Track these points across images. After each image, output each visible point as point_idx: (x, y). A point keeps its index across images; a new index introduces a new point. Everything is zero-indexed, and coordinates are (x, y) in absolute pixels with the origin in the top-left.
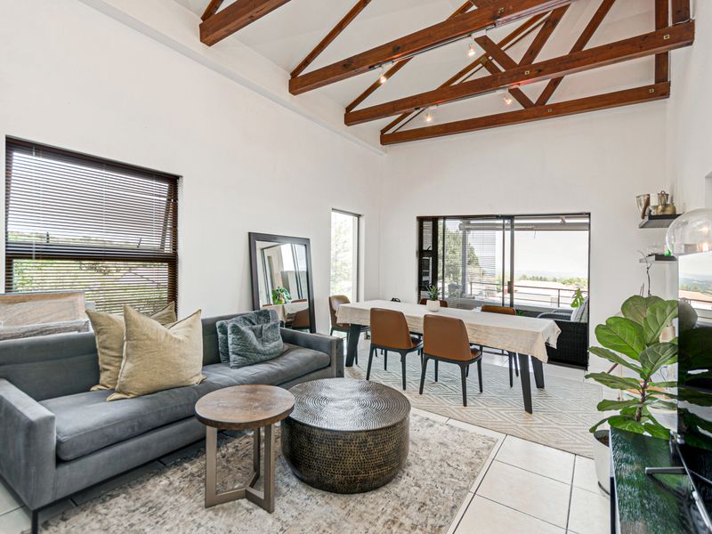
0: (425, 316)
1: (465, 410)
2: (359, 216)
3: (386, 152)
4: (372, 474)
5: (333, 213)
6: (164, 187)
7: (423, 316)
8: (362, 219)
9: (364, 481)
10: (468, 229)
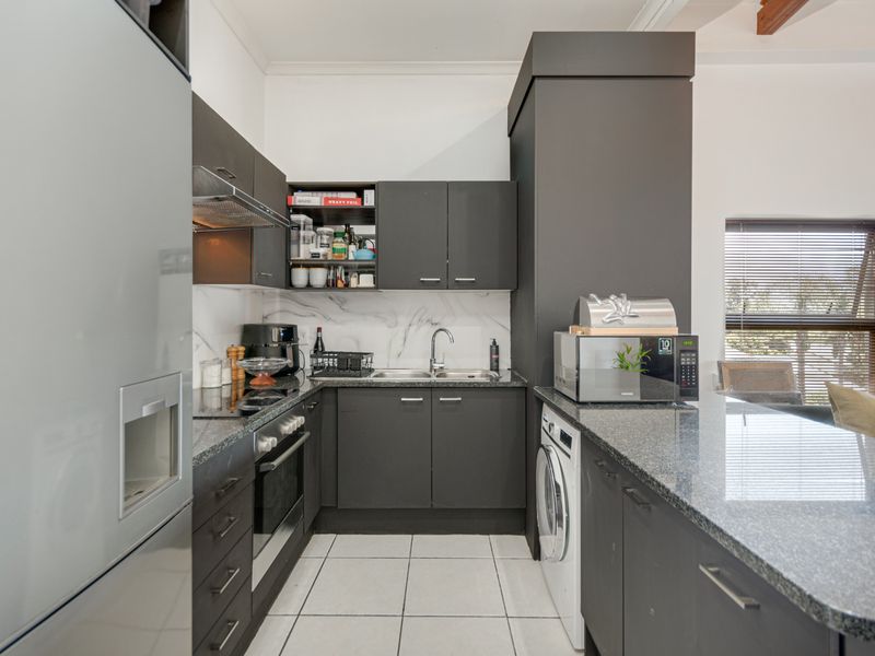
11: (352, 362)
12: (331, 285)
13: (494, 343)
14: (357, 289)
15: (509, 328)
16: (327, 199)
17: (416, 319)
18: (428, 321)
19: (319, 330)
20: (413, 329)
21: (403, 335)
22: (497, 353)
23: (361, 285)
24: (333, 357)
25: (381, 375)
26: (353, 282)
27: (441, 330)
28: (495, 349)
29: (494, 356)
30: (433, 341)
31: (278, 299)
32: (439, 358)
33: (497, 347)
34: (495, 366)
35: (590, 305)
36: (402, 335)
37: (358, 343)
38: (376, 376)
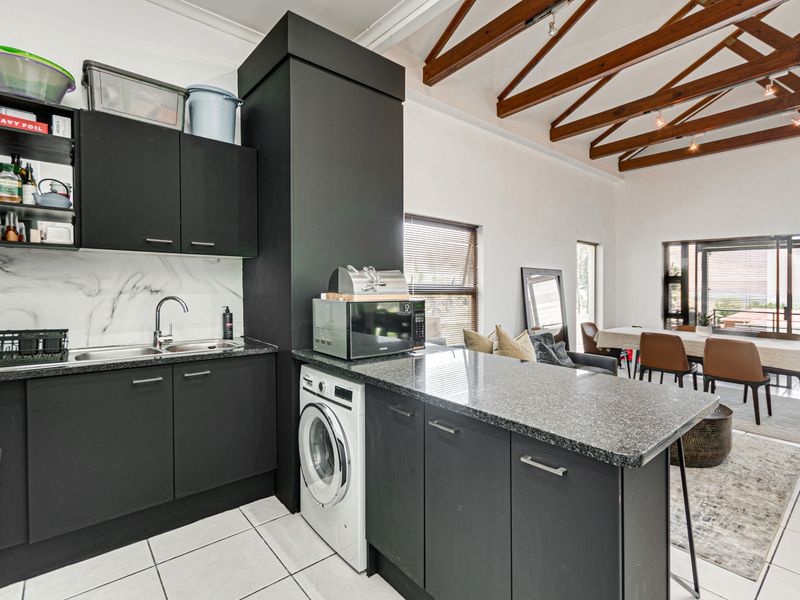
0: (707, 340)
1: (759, 427)
2: (596, 245)
3: (623, 178)
4: (710, 453)
5: (579, 245)
6: (466, 234)
7: (704, 340)
8: (600, 249)
9: (704, 457)
10: (710, 250)
13: (227, 310)
14: (42, 245)
15: (241, 295)
17: (130, 285)
18: (146, 288)
20: (124, 297)
21: (110, 305)
22: (231, 321)
23: (49, 240)
24: (13, 339)
25: (85, 356)
26: (35, 237)
27: (167, 299)
28: (228, 317)
29: (228, 325)
30: (158, 310)
32: (165, 330)
33: (231, 315)
34: (228, 334)
35: (350, 274)
36: (108, 305)
38: (77, 358)
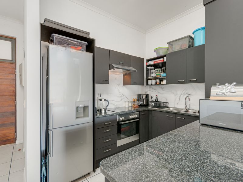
11: (158, 104)
12: (156, 84)
16: (155, 62)
17: (183, 93)
18: (187, 94)
19: (157, 95)
20: (182, 96)
23: (163, 84)
27: (187, 97)
30: (186, 100)
31: (148, 88)
36: (178, 97)
37: (166, 99)
